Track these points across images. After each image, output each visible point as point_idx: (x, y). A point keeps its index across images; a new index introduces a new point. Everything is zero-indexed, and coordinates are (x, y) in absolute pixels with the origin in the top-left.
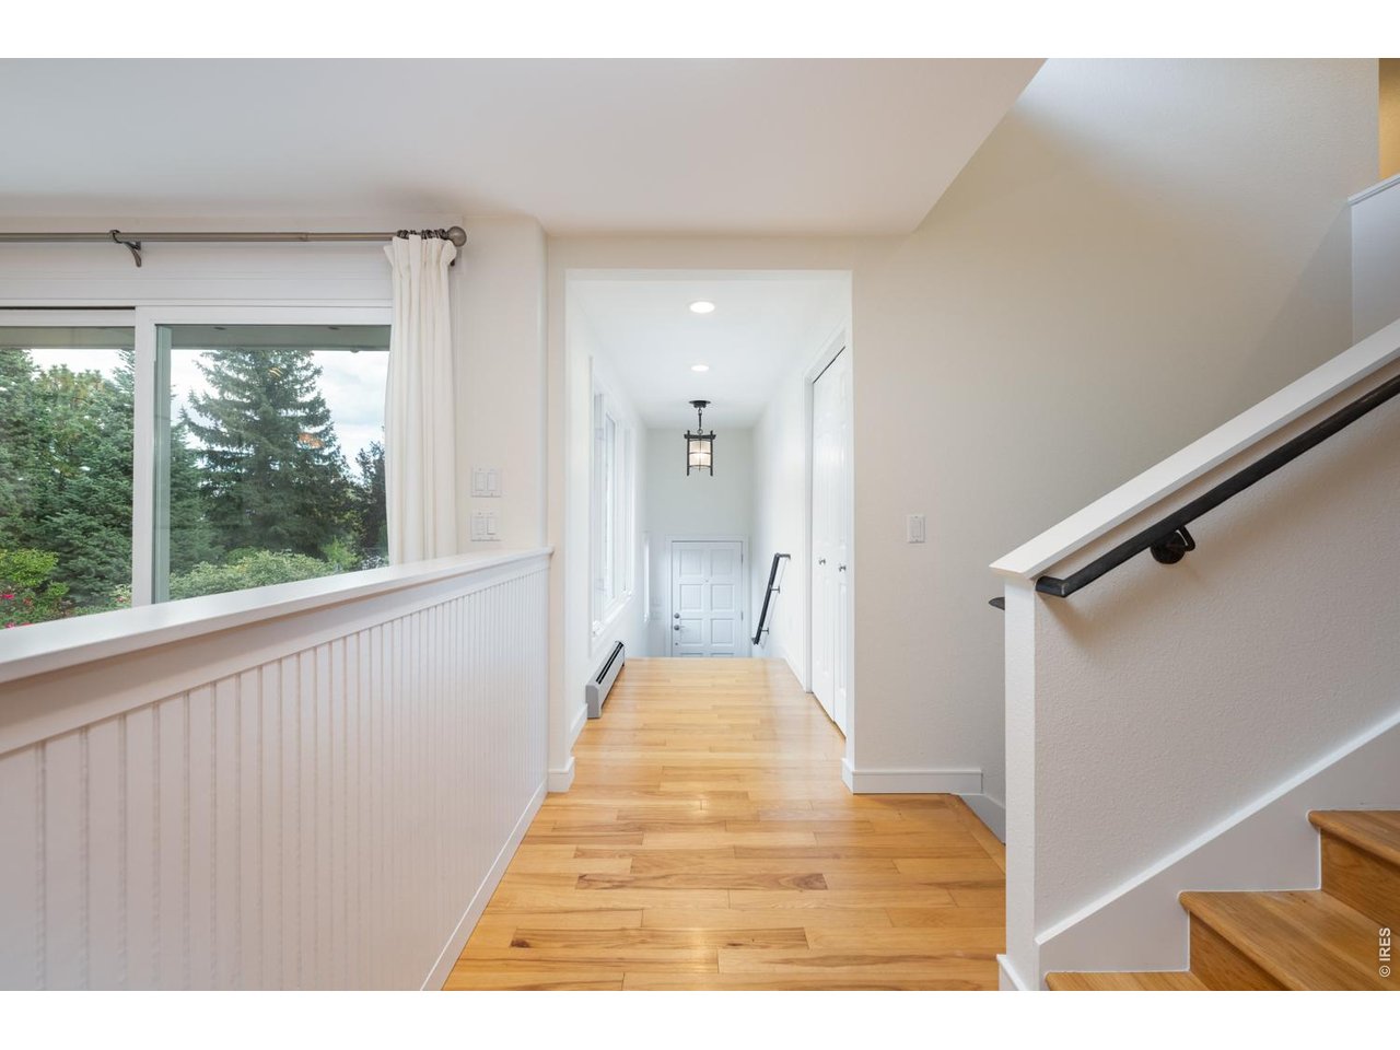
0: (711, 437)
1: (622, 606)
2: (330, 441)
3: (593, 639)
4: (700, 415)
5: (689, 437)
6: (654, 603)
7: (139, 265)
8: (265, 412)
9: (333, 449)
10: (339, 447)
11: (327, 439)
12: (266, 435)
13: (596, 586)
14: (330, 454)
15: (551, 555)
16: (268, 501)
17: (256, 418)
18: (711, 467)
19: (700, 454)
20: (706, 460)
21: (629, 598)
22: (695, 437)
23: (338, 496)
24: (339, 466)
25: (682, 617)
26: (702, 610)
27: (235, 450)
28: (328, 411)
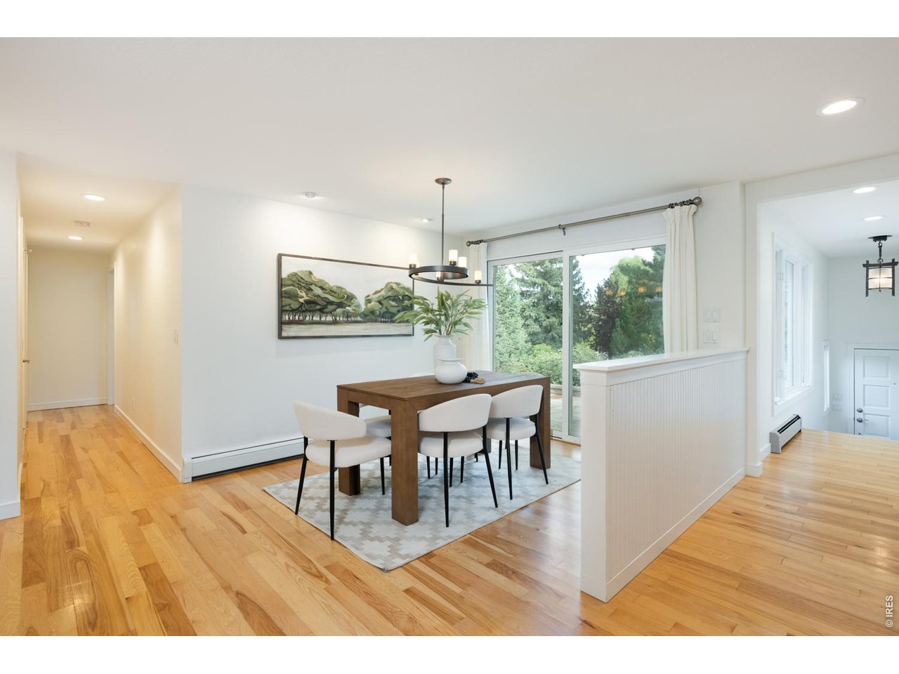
0: (893, 264)
1: (798, 393)
2: (579, 280)
3: (775, 406)
4: (880, 247)
5: (867, 266)
6: (835, 397)
7: (565, 235)
8: (547, 267)
9: (580, 285)
10: (584, 283)
11: (577, 279)
12: (546, 280)
13: (778, 374)
14: (579, 288)
15: (748, 352)
16: (548, 318)
17: (542, 270)
18: (893, 289)
19: (881, 279)
20: (888, 283)
21: (807, 388)
22: (874, 266)
23: (585, 314)
24: (584, 296)
25: (865, 411)
26: (889, 409)
27: (532, 289)
28: (578, 262)
